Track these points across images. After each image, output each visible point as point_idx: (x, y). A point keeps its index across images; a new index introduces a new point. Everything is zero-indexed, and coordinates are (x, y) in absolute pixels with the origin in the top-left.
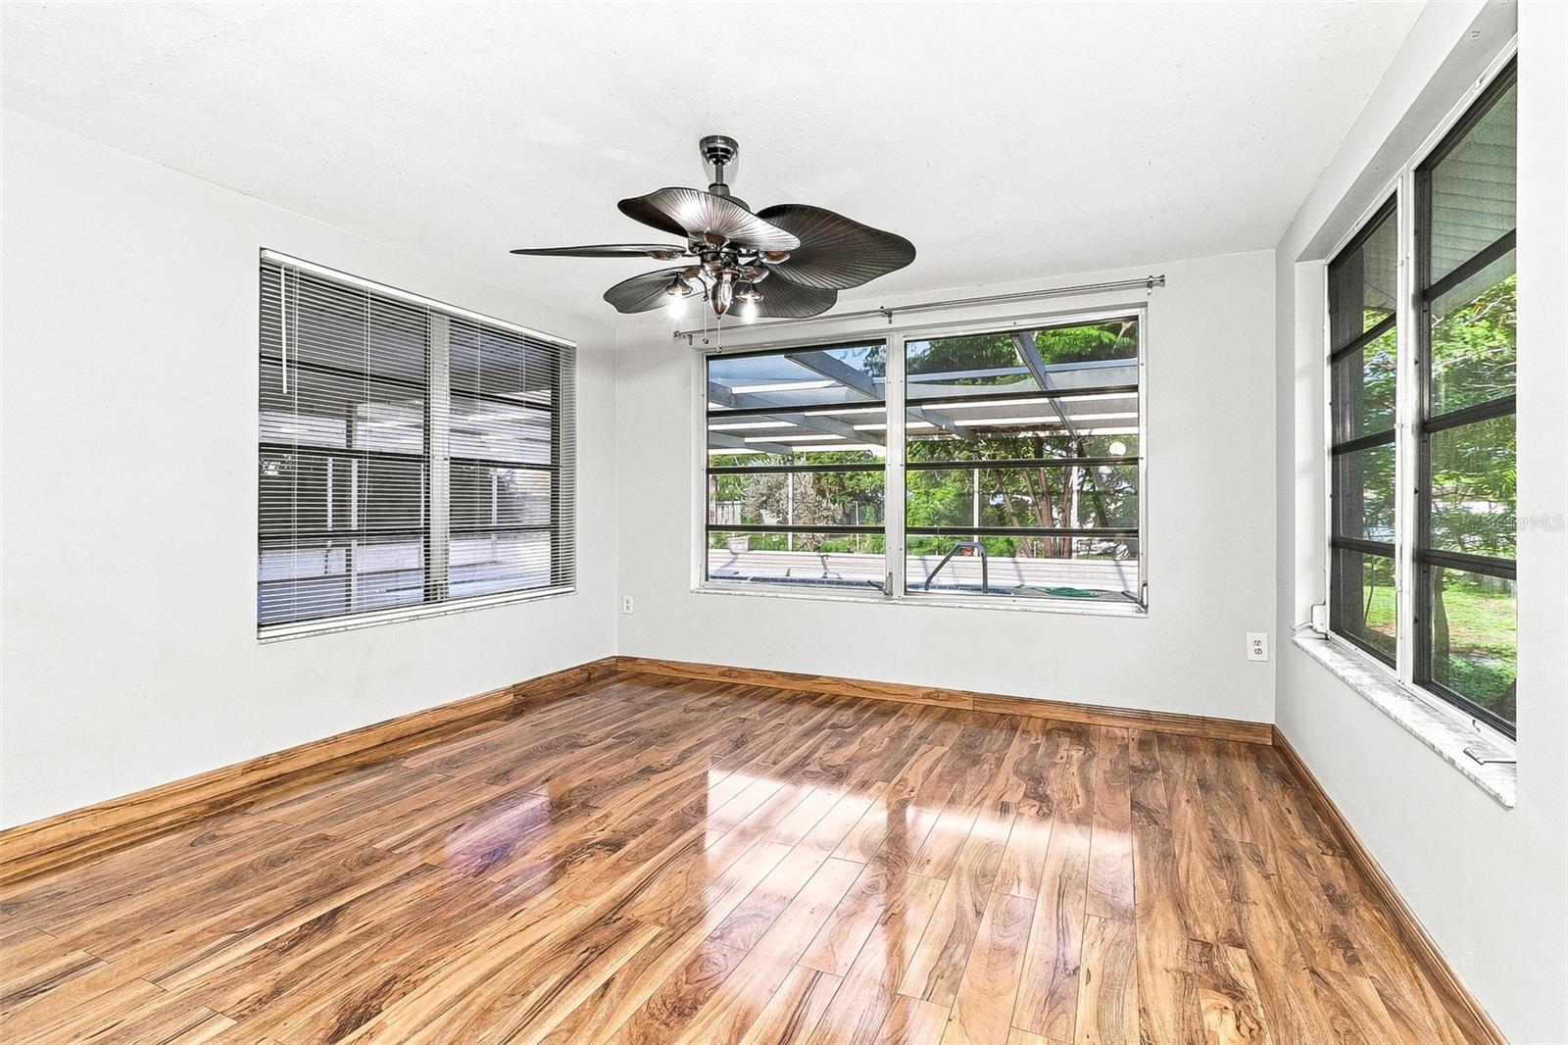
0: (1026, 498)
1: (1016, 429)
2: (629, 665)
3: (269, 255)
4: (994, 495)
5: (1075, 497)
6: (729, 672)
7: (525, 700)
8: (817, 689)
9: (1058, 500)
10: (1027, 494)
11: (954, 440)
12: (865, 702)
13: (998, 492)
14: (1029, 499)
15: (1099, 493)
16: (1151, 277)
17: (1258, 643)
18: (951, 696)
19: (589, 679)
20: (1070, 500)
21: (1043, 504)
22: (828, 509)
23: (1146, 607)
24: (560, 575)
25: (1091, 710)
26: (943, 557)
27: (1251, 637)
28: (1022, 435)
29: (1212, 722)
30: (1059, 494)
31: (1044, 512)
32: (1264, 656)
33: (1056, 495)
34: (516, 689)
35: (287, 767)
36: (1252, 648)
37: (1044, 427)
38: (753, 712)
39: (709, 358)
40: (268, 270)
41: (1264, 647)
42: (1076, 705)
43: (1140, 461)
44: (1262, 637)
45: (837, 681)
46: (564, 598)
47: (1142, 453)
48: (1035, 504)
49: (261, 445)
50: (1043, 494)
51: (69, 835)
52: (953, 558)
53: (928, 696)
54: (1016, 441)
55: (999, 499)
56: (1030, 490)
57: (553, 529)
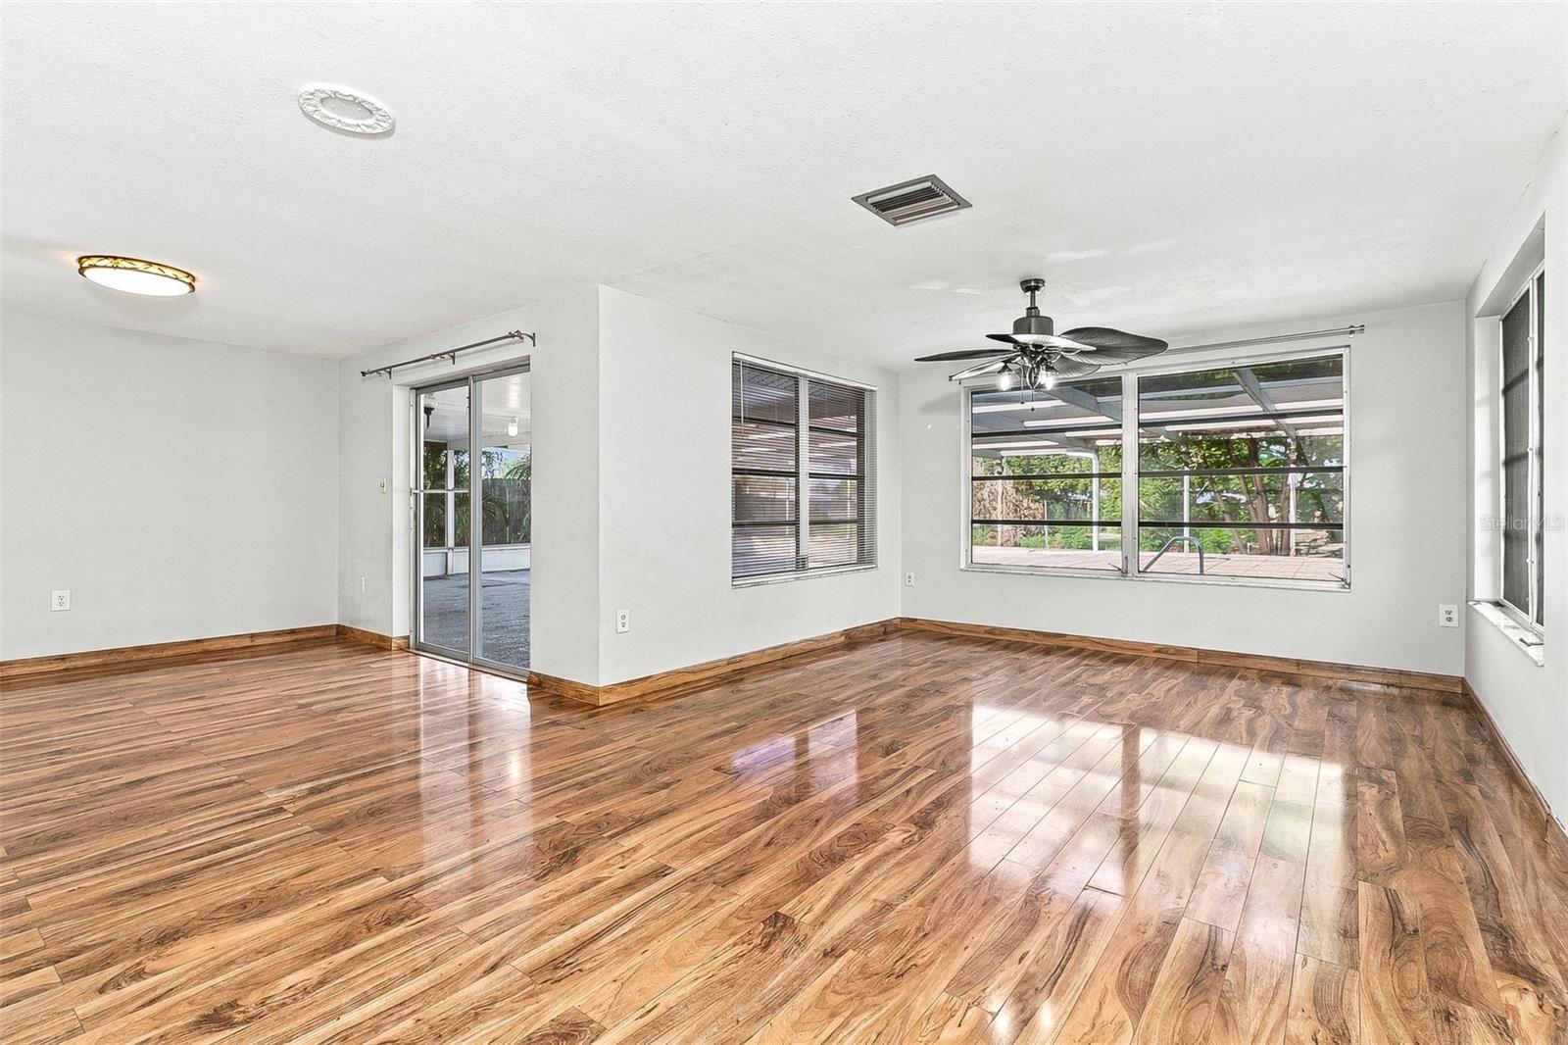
0: (1237, 496)
1: (1231, 431)
2: (911, 624)
3: (736, 355)
4: (1202, 494)
5: (1292, 495)
6: (992, 631)
7: (852, 640)
8: (1069, 644)
9: (1275, 498)
10: (1241, 493)
11: (1163, 443)
12: (1107, 654)
13: (1206, 490)
14: (1243, 498)
15: (1325, 491)
16: (1352, 327)
17: (1450, 613)
18: (1179, 651)
19: (885, 633)
20: (1288, 499)
21: (1257, 503)
22: (1029, 508)
23: (1349, 585)
24: (865, 557)
25: (1299, 663)
26: (1157, 553)
27: (1443, 608)
28: (1235, 437)
29: (1409, 674)
30: (1276, 492)
31: (1259, 511)
32: (1455, 623)
33: (1274, 493)
34: (846, 633)
35: (744, 665)
36: (1443, 617)
37: (1259, 429)
38: (1022, 656)
39: (973, 393)
40: (736, 363)
41: (1453, 615)
42: (1287, 660)
43: (1344, 469)
44: (1454, 608)
45: (1082, 639)
46: (868, 573)
47: (1346, 462)
48: (1249, 502)
49: (733, 469)
50: (1258, 493)
51: (669, 684)
52: (1165, 554)
53: (1159, 651)
54: (1228, 442)
55: (1207, 498)
56: (1243, 488)
57: (859, 521)
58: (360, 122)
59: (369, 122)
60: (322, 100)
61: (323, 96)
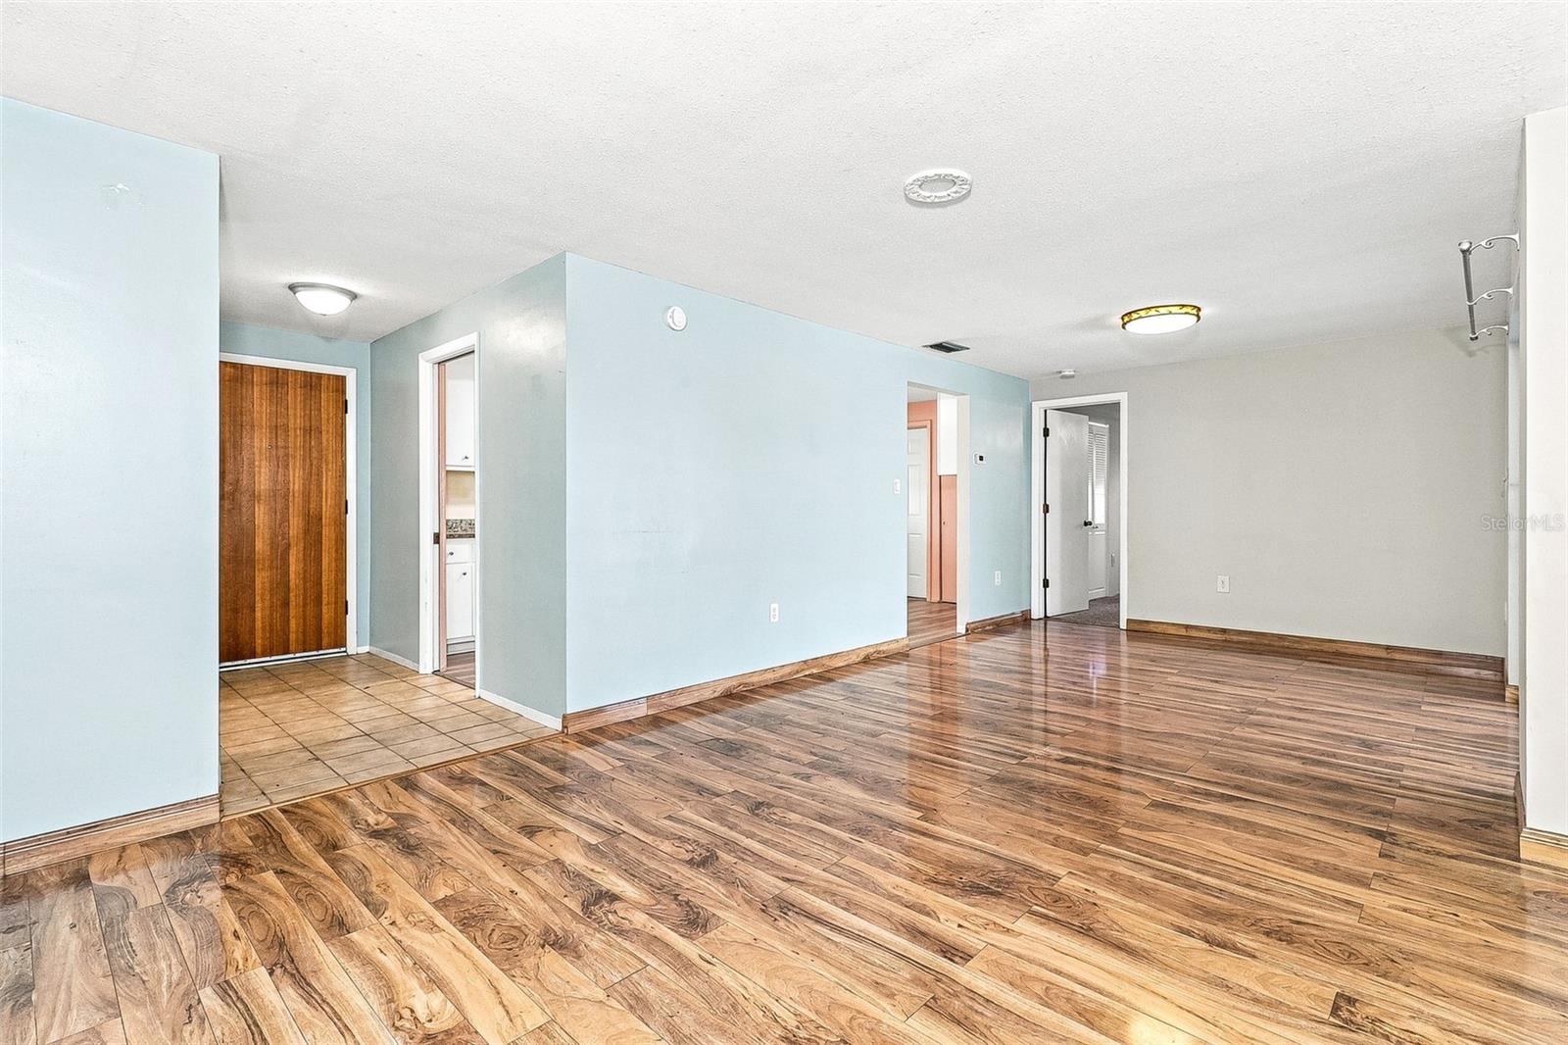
58: (949, 192)
59: (954, 189)
60: (920, 186)
61: (919, 183)
